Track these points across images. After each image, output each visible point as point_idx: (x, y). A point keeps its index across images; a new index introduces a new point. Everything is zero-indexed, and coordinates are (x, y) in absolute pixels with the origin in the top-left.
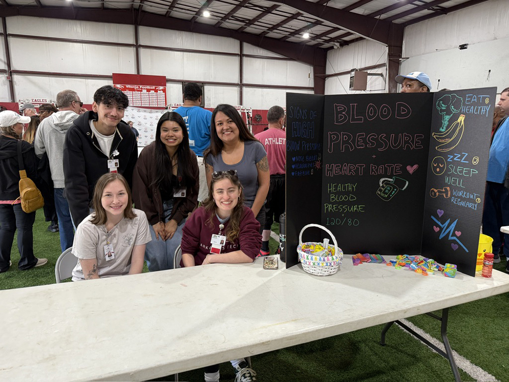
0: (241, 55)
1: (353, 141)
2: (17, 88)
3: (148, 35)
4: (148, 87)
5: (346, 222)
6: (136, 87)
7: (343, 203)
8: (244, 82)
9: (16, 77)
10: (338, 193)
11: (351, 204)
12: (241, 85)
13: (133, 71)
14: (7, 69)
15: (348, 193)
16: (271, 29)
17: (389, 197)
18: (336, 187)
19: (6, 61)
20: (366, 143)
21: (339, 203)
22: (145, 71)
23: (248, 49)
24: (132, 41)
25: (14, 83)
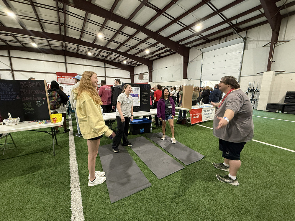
0: (105, 67)
1: (27, 92)
2: (15, 76)
3: (69, 59)
4: (71, 77)
5: (30, 113)
6: (66, 77)
7: (28, 108)
8: (106, 76)
9: (15, 72)
10: (27, 105)
11: (30, 108)
12: (105, 77)
13: (65, 72)
14: (11, 69)
15: (29, 105)
16: (114, 60)
17: (40, 106)
18: (25, 103)
19: (10, 66)
20: (31, 92)
21: (27, 108)
22: (69, 72)
23: (107, 65)
24: (64, 61)
25: (14, 75)
